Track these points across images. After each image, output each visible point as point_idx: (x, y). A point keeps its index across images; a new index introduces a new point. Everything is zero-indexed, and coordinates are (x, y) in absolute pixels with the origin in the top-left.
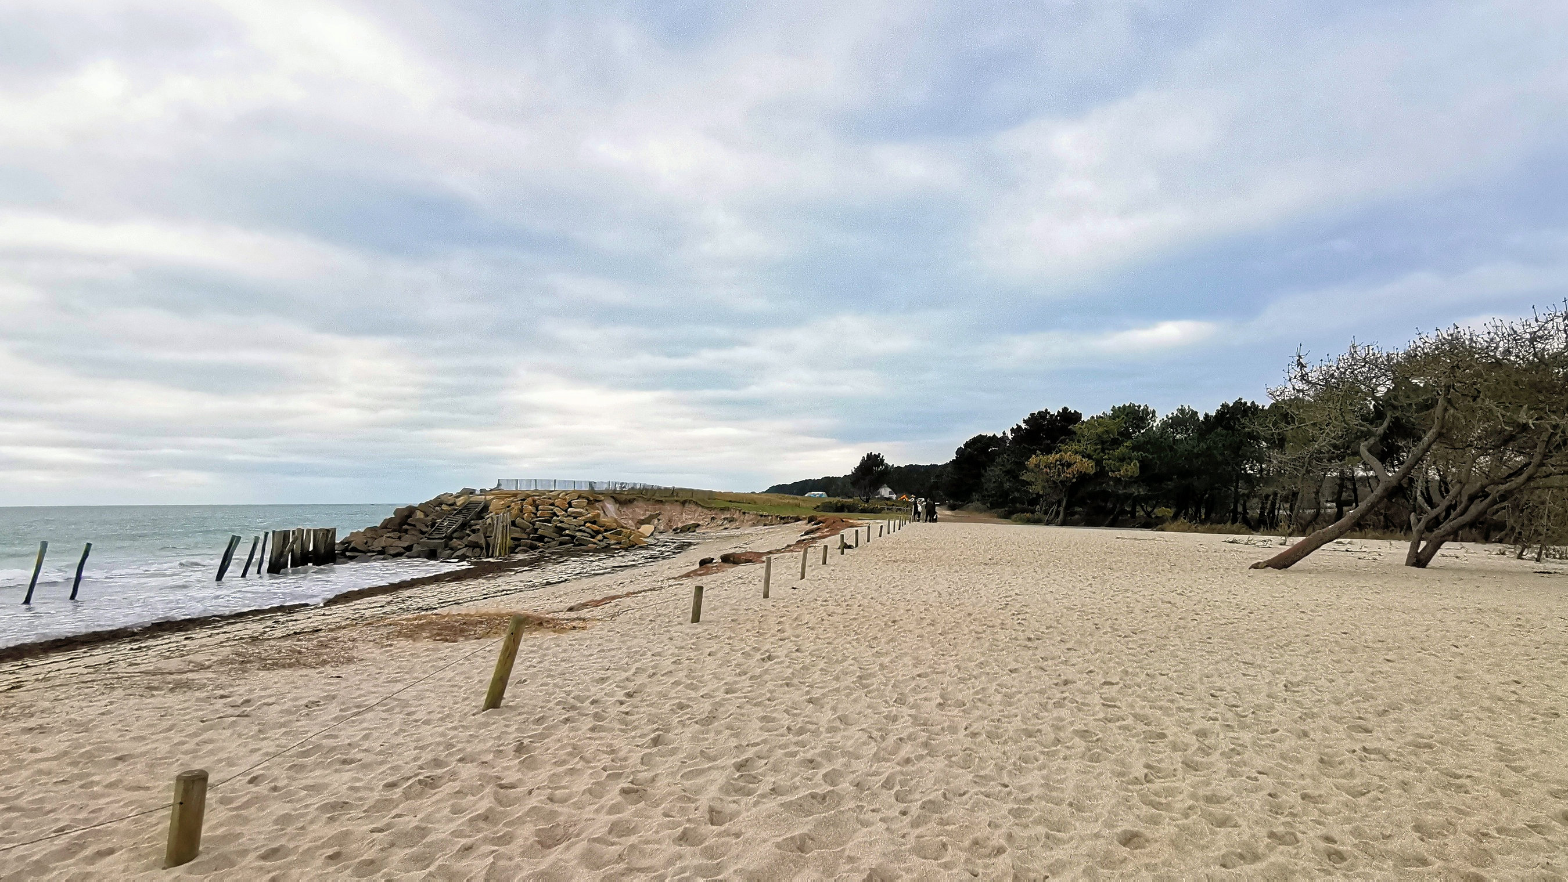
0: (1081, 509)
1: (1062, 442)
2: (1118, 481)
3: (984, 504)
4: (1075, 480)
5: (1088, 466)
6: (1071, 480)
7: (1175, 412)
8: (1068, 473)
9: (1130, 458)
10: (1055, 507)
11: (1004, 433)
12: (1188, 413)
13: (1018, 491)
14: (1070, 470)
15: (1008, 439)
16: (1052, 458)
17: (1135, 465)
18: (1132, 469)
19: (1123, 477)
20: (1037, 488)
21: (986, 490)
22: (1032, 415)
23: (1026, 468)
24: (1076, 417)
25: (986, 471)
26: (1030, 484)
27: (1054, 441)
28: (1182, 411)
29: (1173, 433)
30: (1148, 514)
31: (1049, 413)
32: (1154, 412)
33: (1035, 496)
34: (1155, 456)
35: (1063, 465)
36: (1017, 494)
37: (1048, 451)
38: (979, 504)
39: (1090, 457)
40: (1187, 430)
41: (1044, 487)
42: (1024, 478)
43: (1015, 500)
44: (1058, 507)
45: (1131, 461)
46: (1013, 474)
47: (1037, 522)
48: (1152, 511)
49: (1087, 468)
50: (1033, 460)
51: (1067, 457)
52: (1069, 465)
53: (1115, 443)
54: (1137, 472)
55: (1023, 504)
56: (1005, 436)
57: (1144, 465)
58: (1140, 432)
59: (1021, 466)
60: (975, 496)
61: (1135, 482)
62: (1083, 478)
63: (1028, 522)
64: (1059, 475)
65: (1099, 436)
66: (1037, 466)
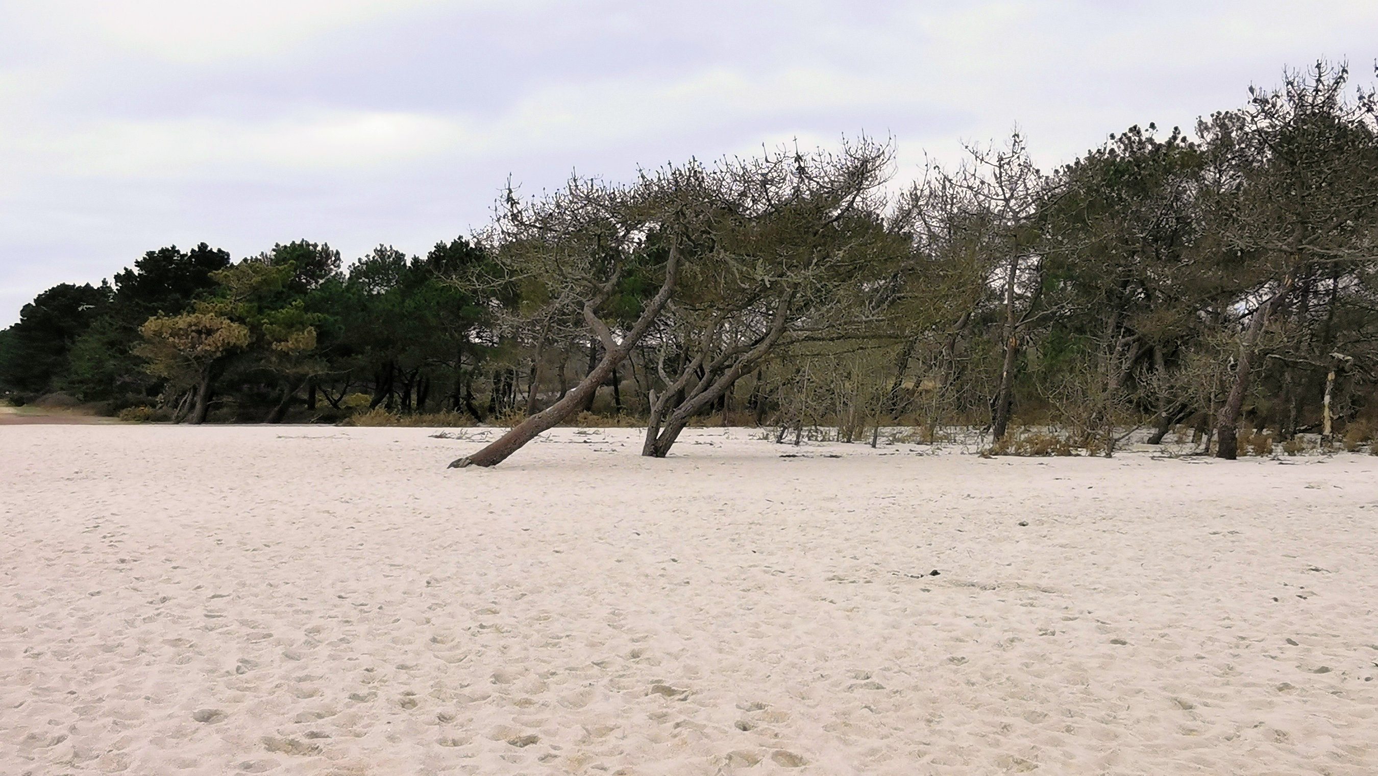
0: (231, 399)
1: (198, 297)
2: (284, 356)
3: (72, 395)
4: (219, 354)
5: (238, 334)
6: (211, 355)
7: (372, 254)
8: (206, 346)
9: (302, 323)
10: (188, 397)
11: (104, 282)
12: (389, 257)
13: (128, 371)
14: (210, 340)
15: (111, 291)
16: (183, 321)
17: (310, 332)
18: (306, 338)
19: (291, 349)
20: (158, 369)
21: (76, 373)
22: (150, 254)
23: (141, 338)
24: (221, 258)
25: (73, 343)
26: (147, 362)
27: (187, 294)
28: (381, 252)
29: (369, 284)
30: (335, 404)
31: (178, 252)
32: (338, 253)
33: (155, 380)
34: (339, 318)
35: (199, 332)
36: (127, 378)
37: (176, 310)
38: (63, 396)
39: (241, 320)
40: (389, 281)
41: (169, 367)
42: (136, 352)
43: (125, 387)
44: (194, 396)
45: (304, 328)
46: (118, 347)
47: (162, 419)
48: (340, 399)
49: (238, 339)
50: (151, 325)
51: (207, 320)
52: (209, 332)
53: (280, 298)
54: (313, 344)
55: (140, 393)
56: (105, 288)
57: (323, 334)
58: (317, 282)
59: (130, 333)
60: (56, 382)
61: (311, 356)
62: (231, 353)
63: (147, 419)
64: (193, 347)
65: (255, 289)
66: (158, 334)
